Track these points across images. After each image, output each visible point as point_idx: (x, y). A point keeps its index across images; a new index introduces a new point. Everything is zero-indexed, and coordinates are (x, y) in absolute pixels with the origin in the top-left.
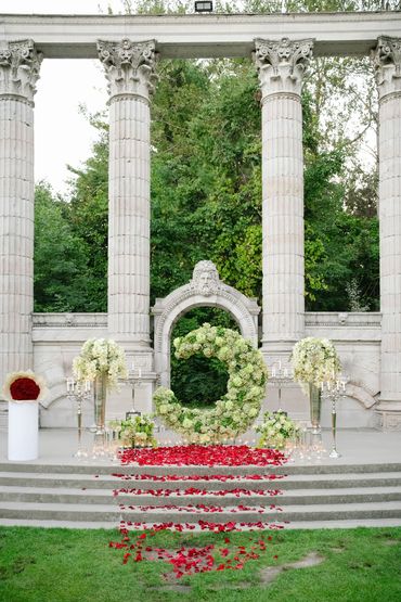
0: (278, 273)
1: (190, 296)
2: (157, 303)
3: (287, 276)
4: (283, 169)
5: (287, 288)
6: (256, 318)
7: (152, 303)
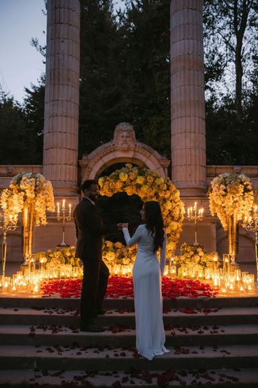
0: (185, 132)
1: (111, 152)
2: (84, 158)
3: (193, 135)
4: (189, 49)
5: (192, 144)
6: (166, 170)
7: (80, 158)
